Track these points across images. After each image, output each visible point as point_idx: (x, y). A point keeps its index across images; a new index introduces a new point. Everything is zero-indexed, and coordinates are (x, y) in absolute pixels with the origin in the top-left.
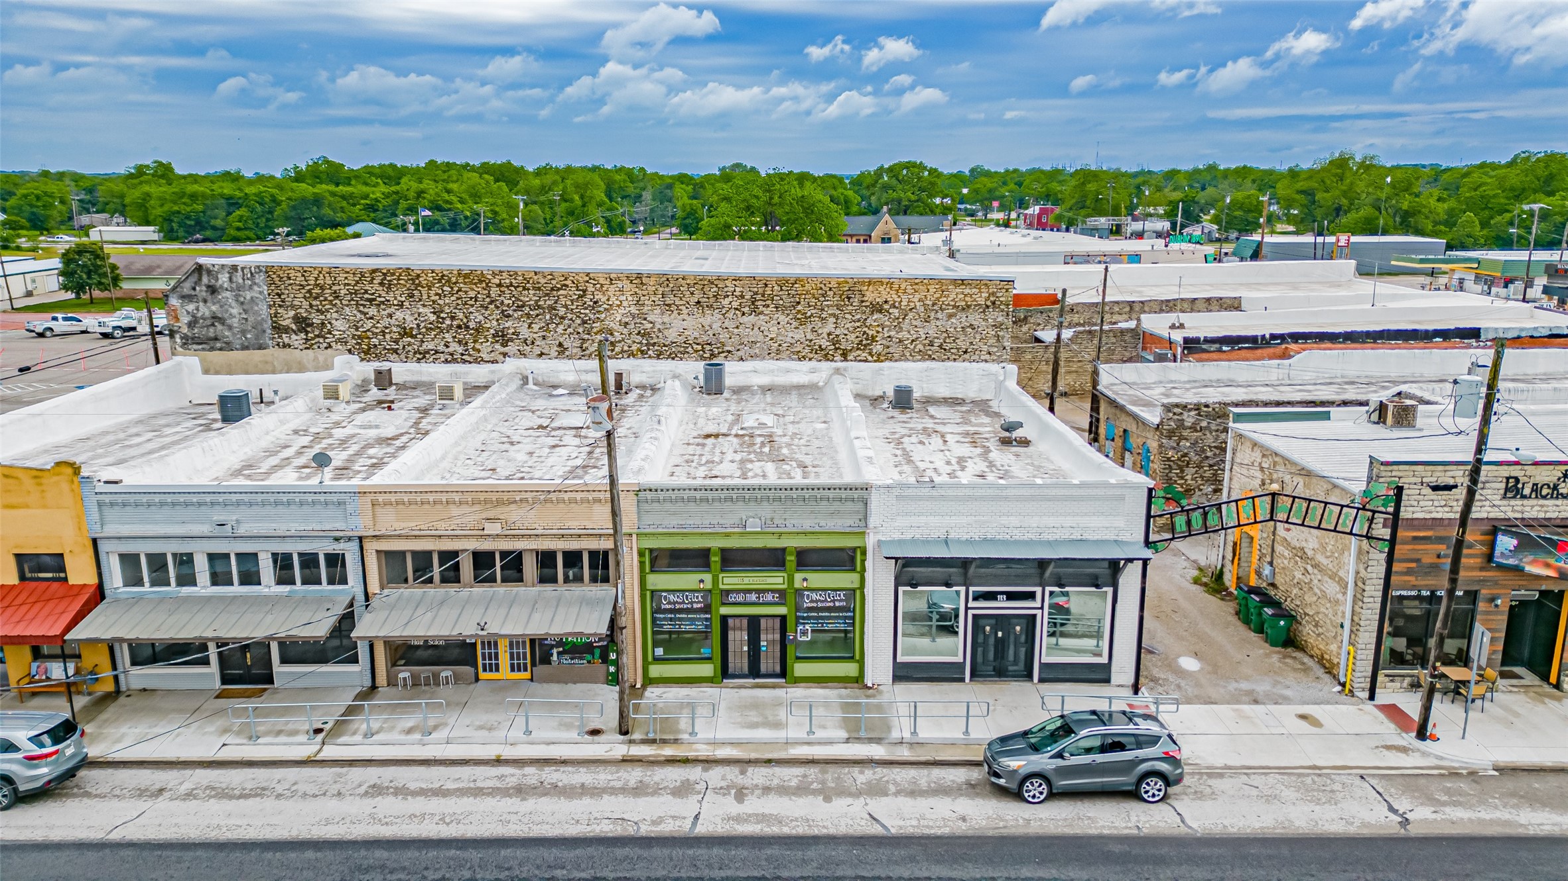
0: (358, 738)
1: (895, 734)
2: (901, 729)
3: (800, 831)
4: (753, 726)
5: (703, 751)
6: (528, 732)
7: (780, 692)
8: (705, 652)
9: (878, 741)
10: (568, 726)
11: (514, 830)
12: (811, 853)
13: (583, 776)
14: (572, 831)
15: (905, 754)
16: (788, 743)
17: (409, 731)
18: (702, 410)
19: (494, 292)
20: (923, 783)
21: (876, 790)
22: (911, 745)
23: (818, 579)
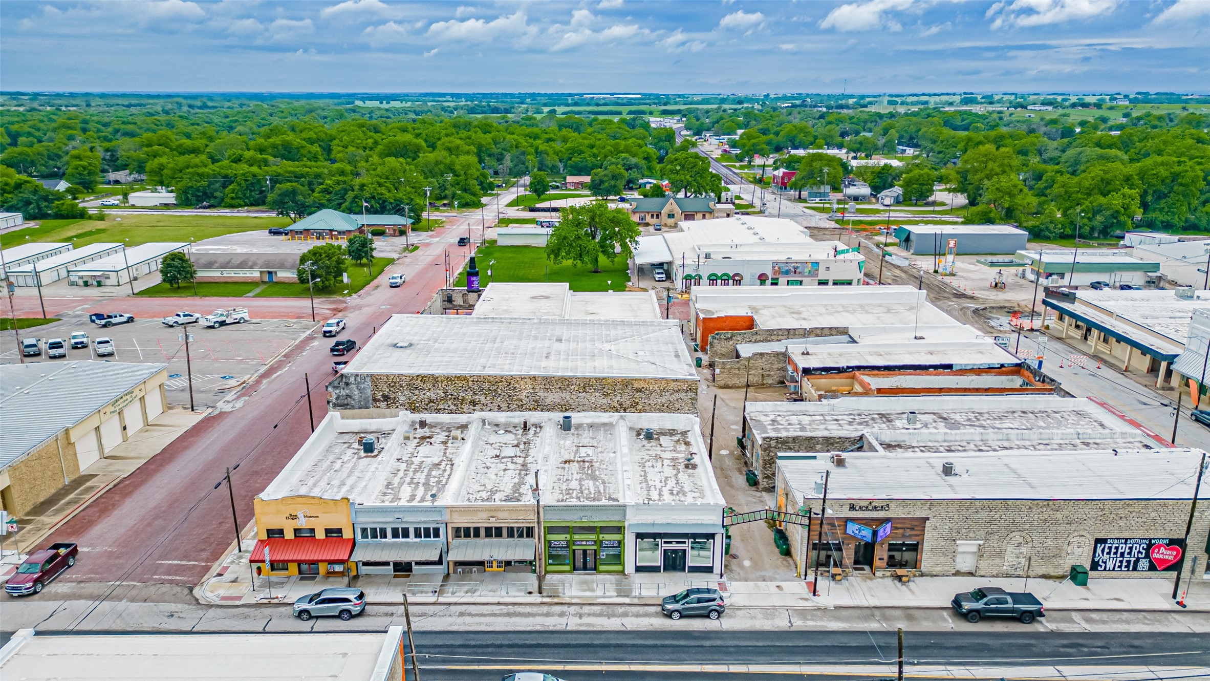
0: (450, 595)
1: (634, 594)
2: (636, 593)
3: (600, 629)
4: (584, 591)
5: (567, 600)
6: (507, 593)
7: (594, 577)
8: (567, 561)
9: (628, 596)
10: (520, 590)
11: (510, 628)
12: (603, 636)
13: (527, 609)
14: (529, 629)
15: (636, 601)
16: (597, 597)
17: (467, 592)
18: (562, 442)
19: (470, 384)
20: (641, 612)
21: (625, 615)
22: (639, 598)
23: (608, 537)
